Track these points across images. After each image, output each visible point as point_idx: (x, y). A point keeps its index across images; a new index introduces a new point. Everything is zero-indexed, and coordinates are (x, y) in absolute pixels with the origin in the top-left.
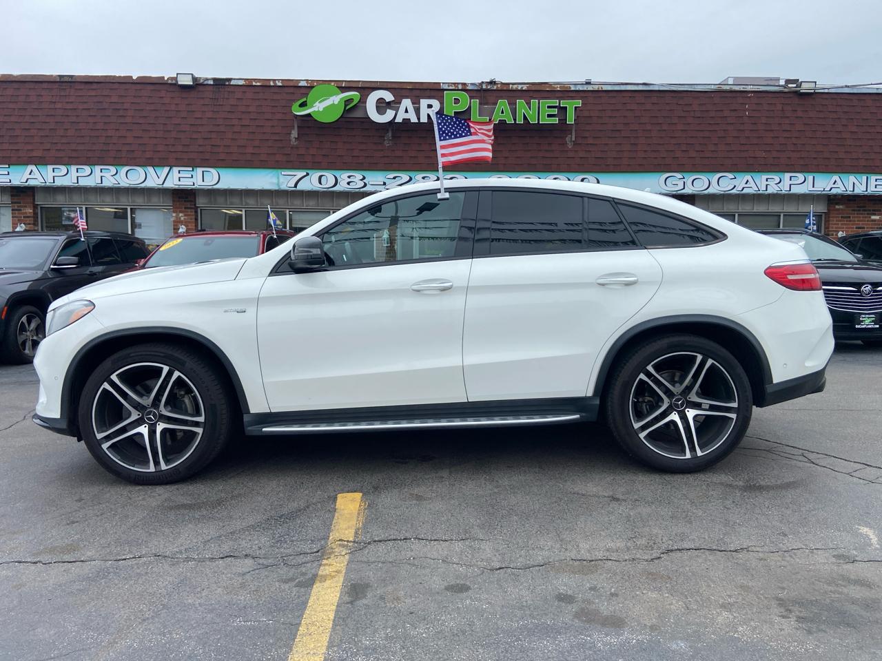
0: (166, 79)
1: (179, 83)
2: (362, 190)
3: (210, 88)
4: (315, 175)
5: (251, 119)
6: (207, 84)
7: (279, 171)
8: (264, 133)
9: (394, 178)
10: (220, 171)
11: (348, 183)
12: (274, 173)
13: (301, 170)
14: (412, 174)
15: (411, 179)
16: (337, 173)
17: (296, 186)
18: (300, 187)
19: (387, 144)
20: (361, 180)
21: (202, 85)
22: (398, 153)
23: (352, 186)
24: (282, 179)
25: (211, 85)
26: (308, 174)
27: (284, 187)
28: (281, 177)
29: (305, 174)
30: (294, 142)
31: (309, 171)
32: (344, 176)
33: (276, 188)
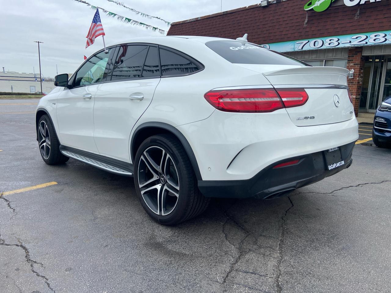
0: (258, 5)
1: (262, 6)
2: (336, 47)
3: (275, 5)
4: (312, 41)
5: (288, 17)
6: (274, 4)
7: (295, 41)
8: (292, 23)
9: (357, 38)
10: (270, 45)
11: (329, 44)
12: (292, 43)
13: (305, 40)
14: (368, 34)
15: (367, 37)
16: (324, 39)
17: (302, 48)
18: (304, 49)
19: (356, 18)
20: (337, 41)
21: (272, 4)
22: (361, 23)
23: (332, 45)
24: (296, 46)
25: (275, 3)
26: (309, 41)
27: (296, 50)
28: (296, 44)
29: (308, 41)
30: (305, 26)
31: (309, 40)
32: (327, 40)
33: (293, 50)
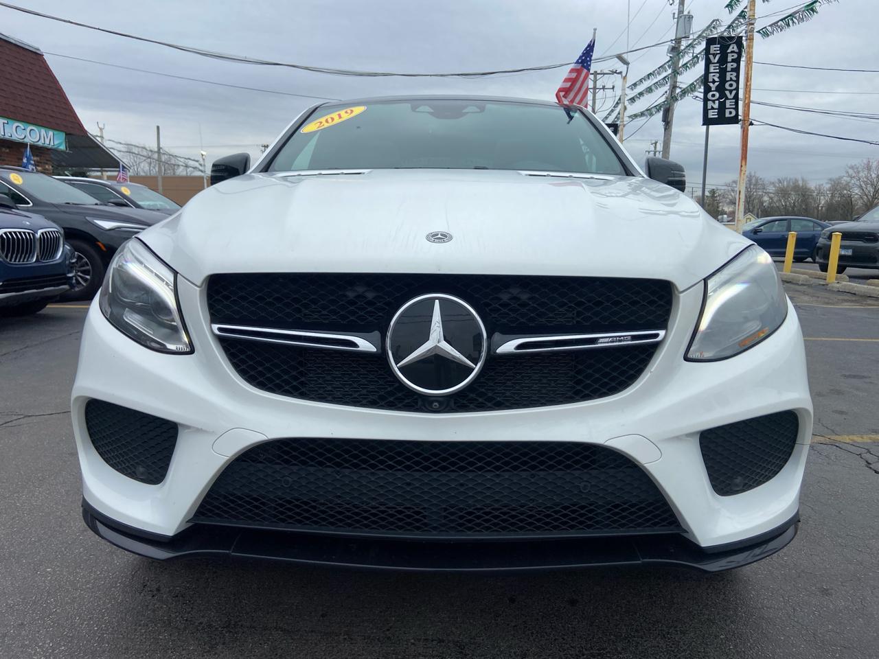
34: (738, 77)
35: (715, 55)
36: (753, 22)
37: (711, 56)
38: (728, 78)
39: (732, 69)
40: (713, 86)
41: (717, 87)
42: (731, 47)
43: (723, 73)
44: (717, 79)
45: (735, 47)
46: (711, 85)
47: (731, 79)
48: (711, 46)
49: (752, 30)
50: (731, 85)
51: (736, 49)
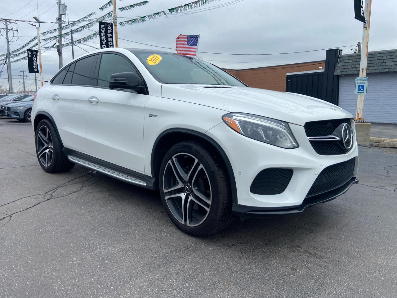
34: (113, 40)
35: (103, 29)
36: (116, 18)
37: (102, 30)
38: (109, 40)
39: (110, 36)
40: (104, 43)
41: (105, 43)
42: (109, 27)
43: (107, 37)
44: (105, 40)
45: (110, 28)
46: (103, 42)
47: (110, 41)
48: (101, 25)
49: (116, 22)
50: (110, 43)
51: (111, 28)
